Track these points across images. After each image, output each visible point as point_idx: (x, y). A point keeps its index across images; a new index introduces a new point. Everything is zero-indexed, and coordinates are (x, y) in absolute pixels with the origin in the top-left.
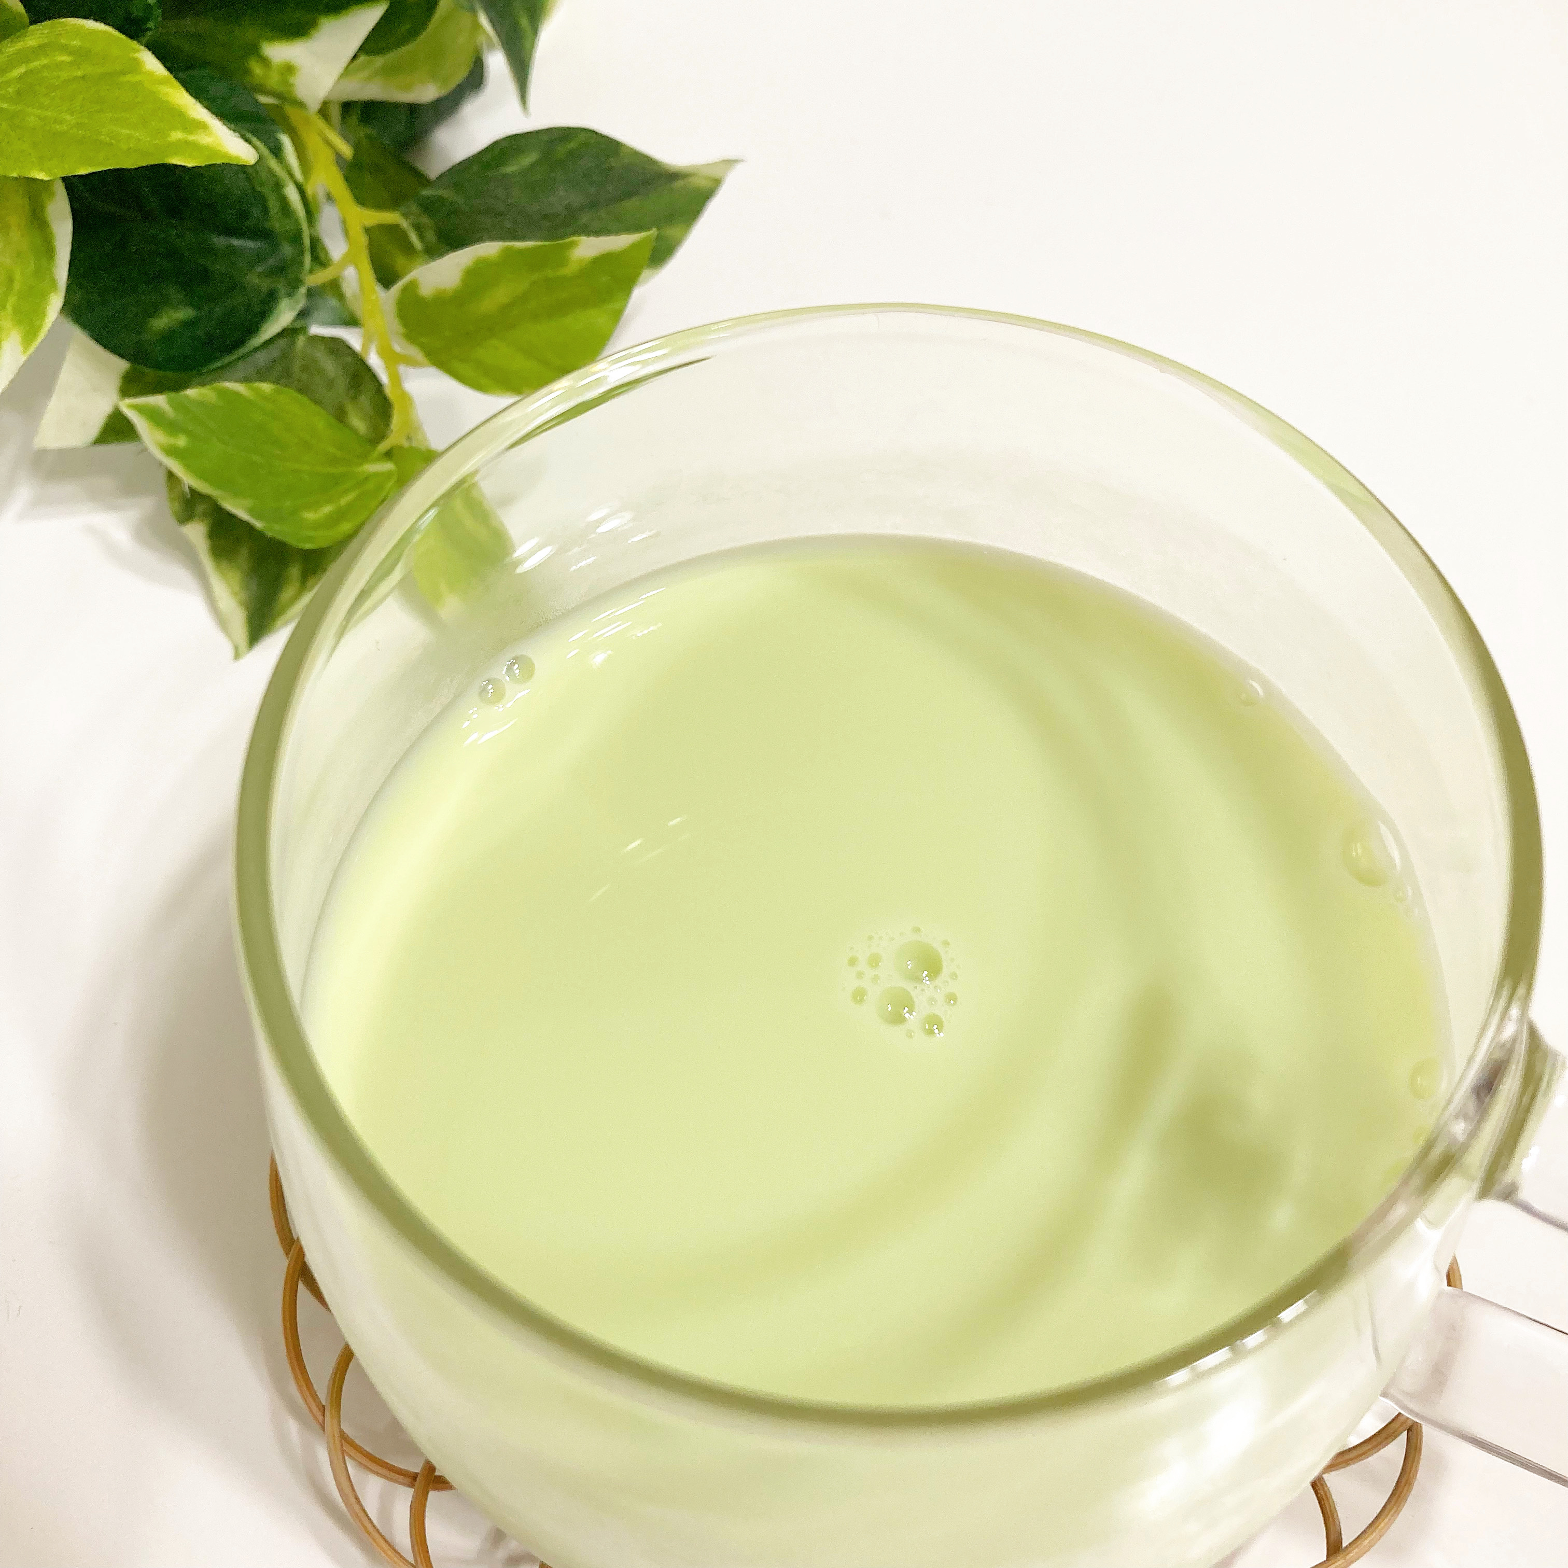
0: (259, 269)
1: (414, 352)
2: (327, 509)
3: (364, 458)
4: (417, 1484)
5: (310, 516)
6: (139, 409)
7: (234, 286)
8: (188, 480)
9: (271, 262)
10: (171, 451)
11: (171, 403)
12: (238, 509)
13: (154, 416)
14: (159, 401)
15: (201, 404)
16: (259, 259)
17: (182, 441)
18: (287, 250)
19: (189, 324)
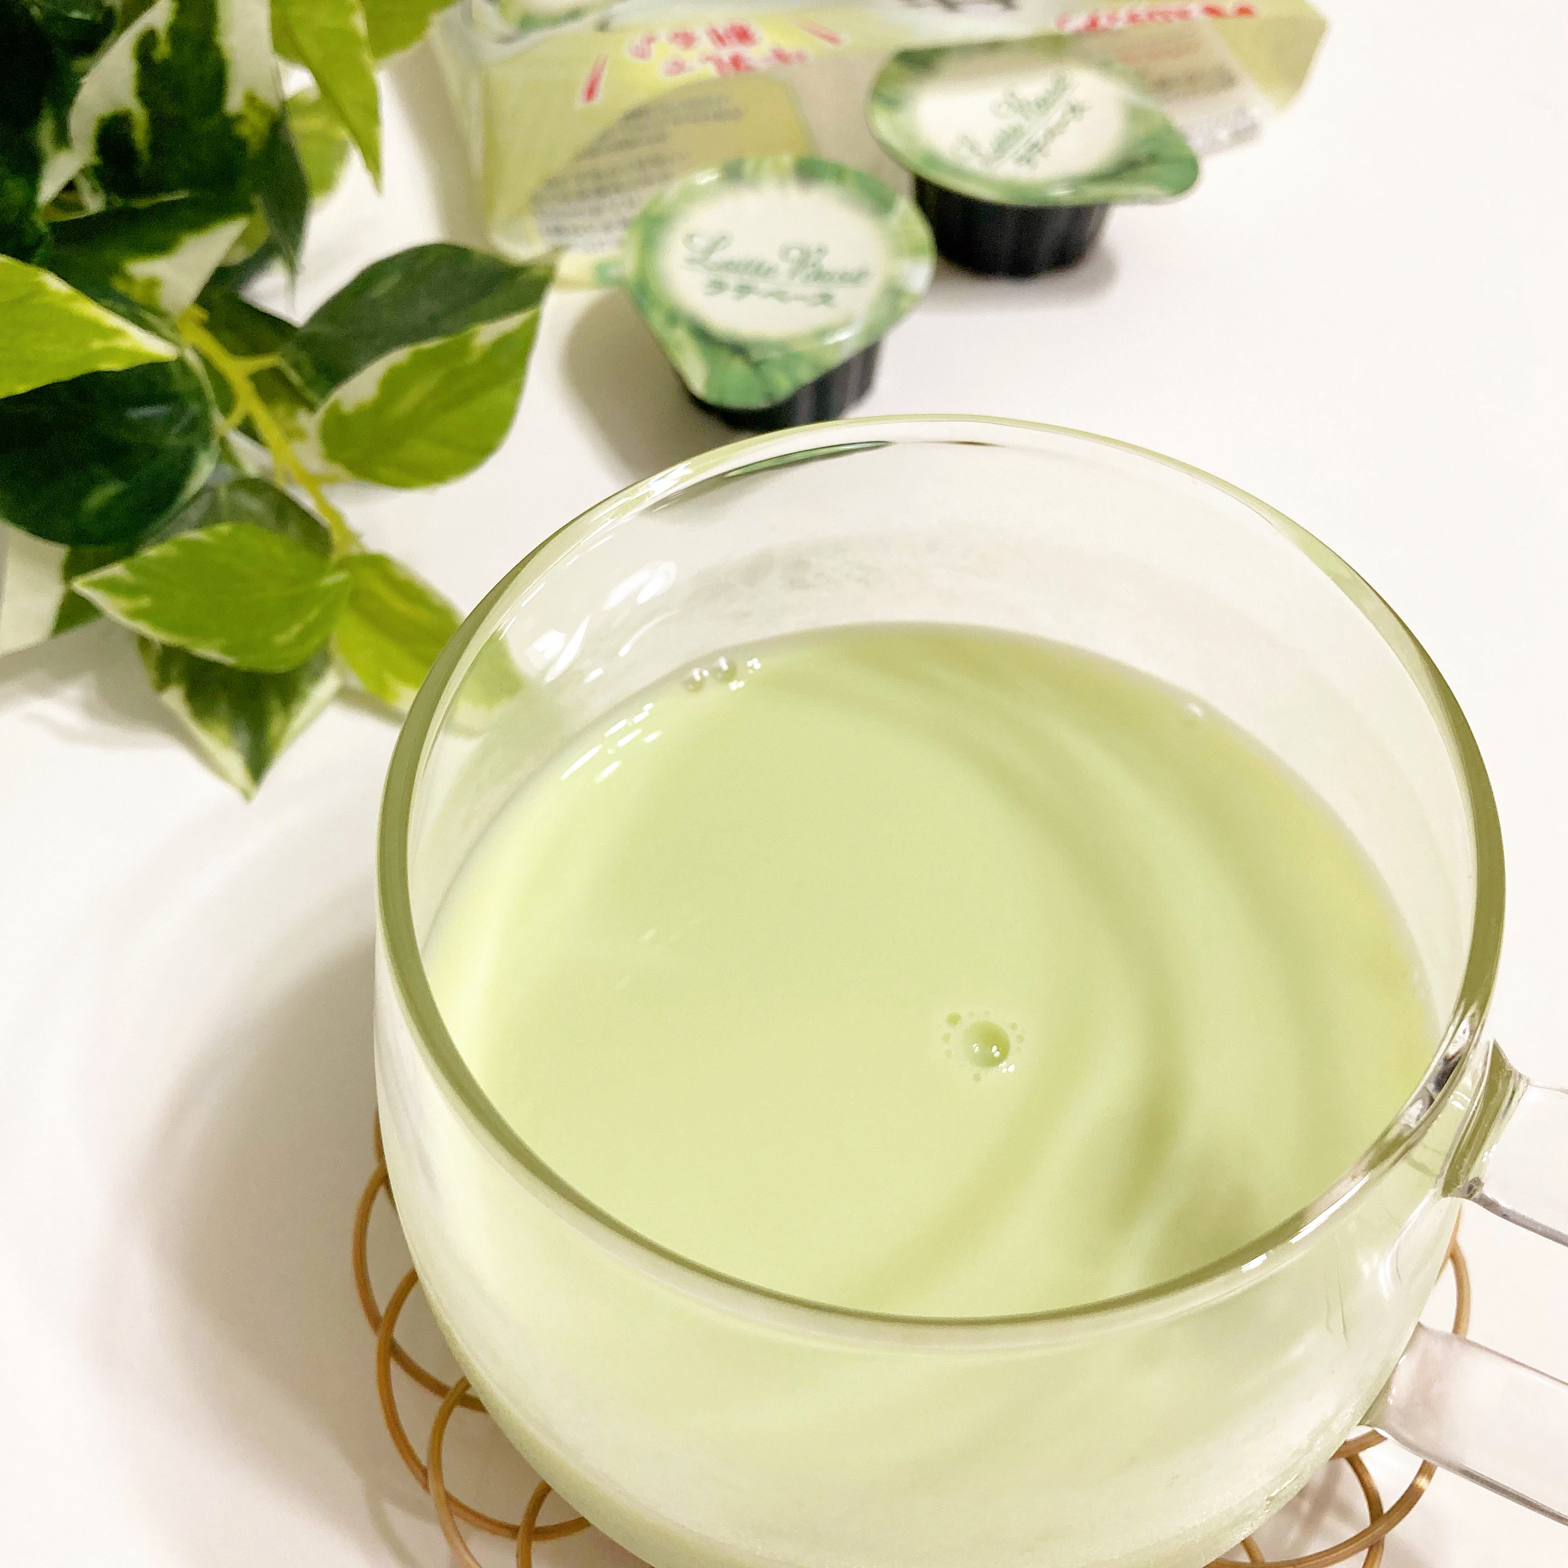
0: (176, 430)
1: (336, 469)
2: (296, 629)
3: (322, 572)
4: (519, 1536)
5: (282, 639)
6: (96, 585)
7: (154, 452)
8: (158, 636)
9: (185, 421)
10: (136, 614)
11: (131, 569)
12: (209, 651)
13: (112, 587)
14: (117, 570)
15: (161, 561)
16: (171, 420)
17: (145, 602)
18: (194, 408)
19: (119, 498)
